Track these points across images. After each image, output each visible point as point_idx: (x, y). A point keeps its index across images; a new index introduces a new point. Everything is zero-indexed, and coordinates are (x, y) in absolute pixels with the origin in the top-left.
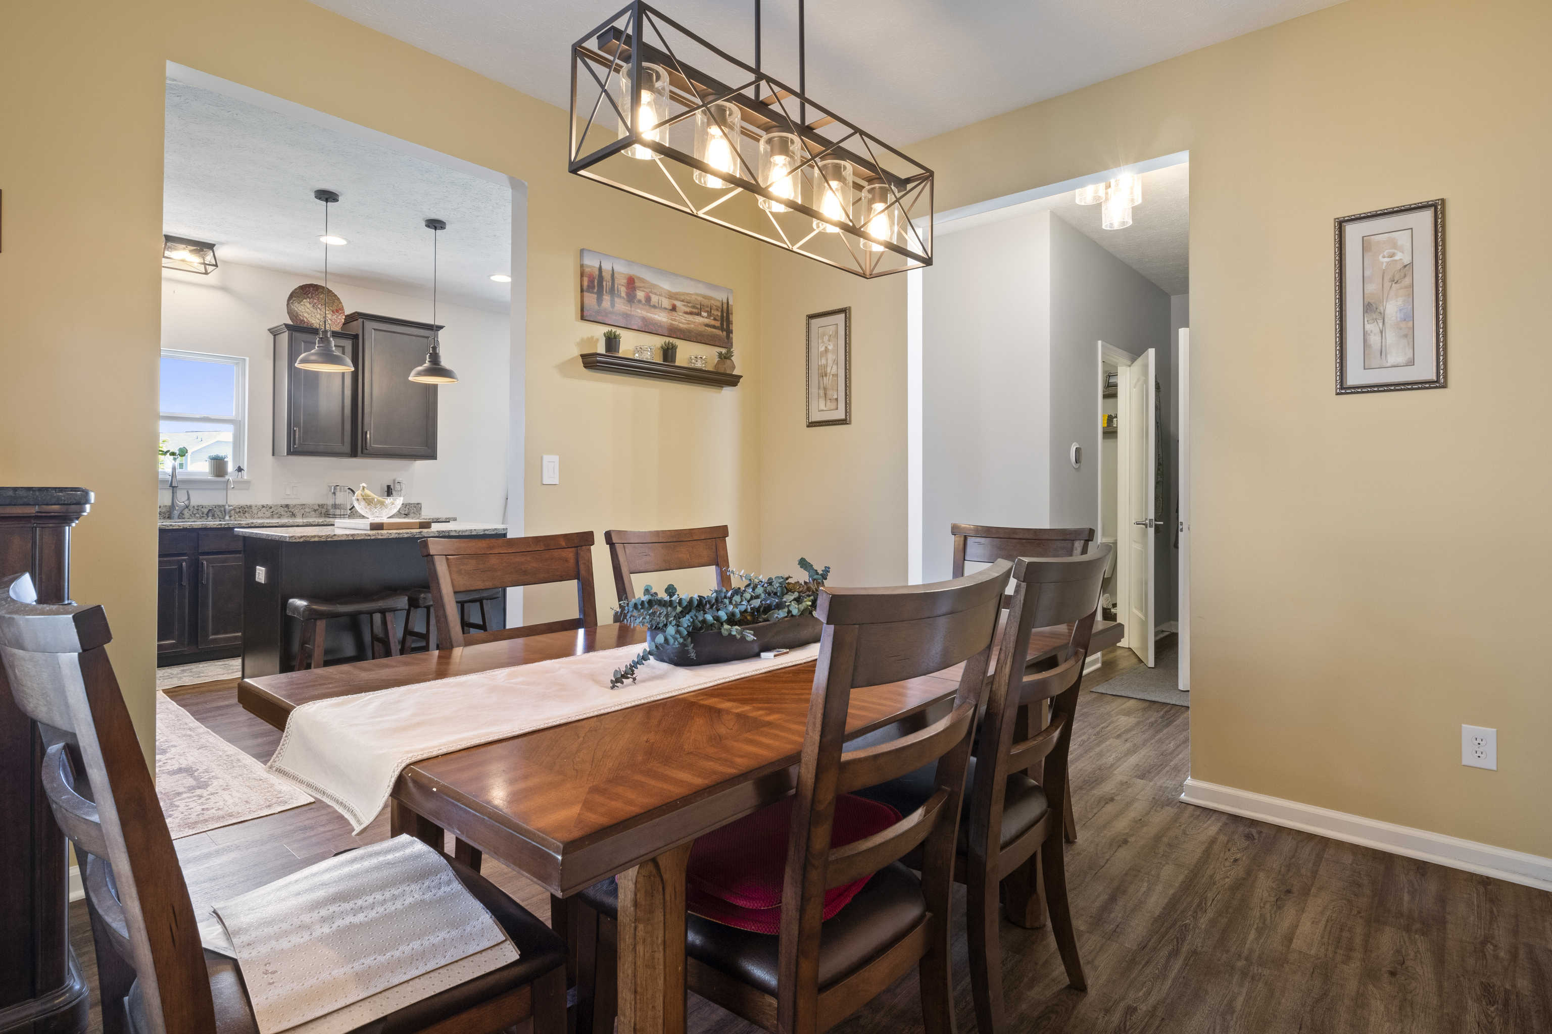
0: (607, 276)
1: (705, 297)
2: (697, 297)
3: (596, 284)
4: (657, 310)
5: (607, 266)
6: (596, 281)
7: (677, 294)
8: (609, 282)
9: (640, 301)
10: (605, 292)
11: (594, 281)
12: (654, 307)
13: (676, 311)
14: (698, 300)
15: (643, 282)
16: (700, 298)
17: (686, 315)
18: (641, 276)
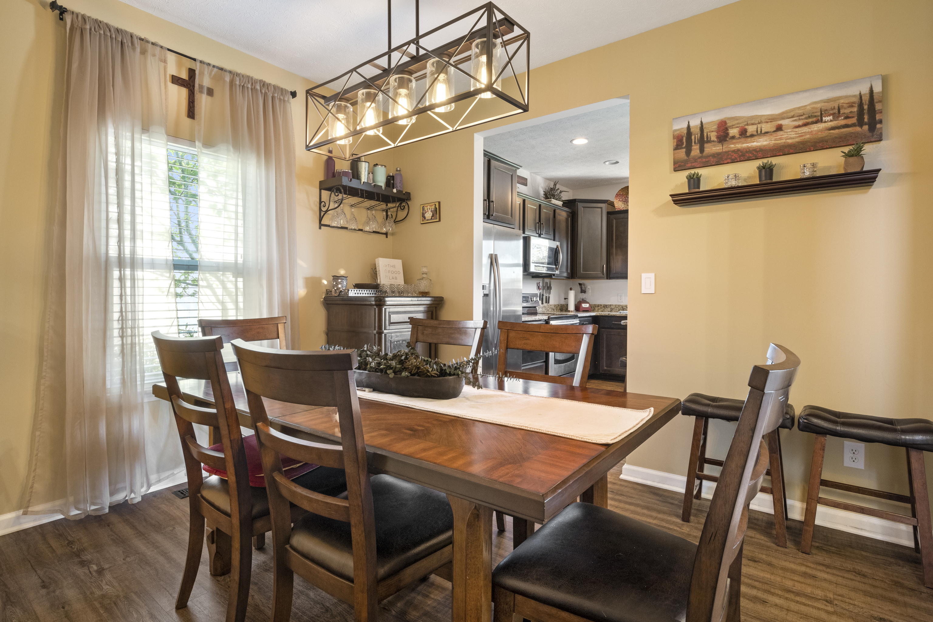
0: (696, 131)
1: (828, 101)
2: (812, 106)
3: (684, 141)
4: (756, 138)
5: (695, 123)
6: (684, 138)
7: (783, 113)
8: (697, 134)
9: (733, 137)
10: (693, 144)
11: (682, 140)
12: (752, 136)
13: (782, 130)
14: (817, 108)
15: (737, 120)
16: (819, 106)
17: (797, 130)
18: (733, 116)
